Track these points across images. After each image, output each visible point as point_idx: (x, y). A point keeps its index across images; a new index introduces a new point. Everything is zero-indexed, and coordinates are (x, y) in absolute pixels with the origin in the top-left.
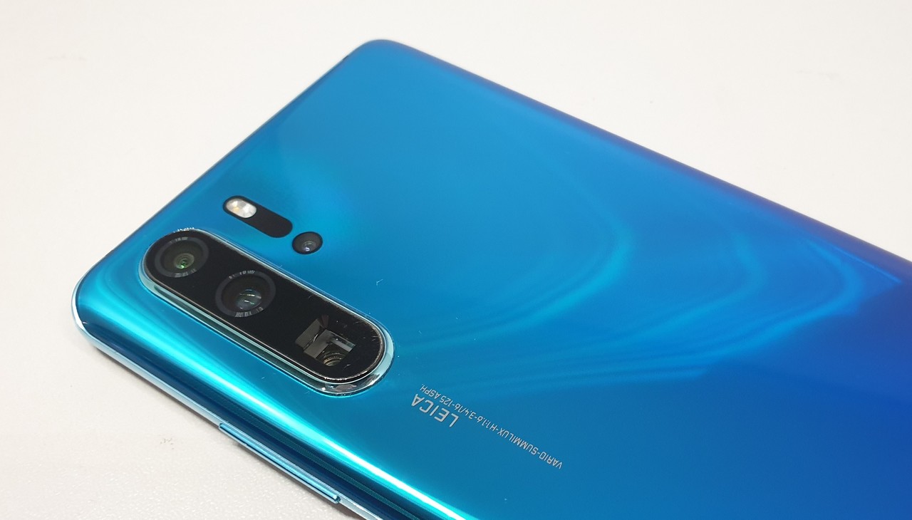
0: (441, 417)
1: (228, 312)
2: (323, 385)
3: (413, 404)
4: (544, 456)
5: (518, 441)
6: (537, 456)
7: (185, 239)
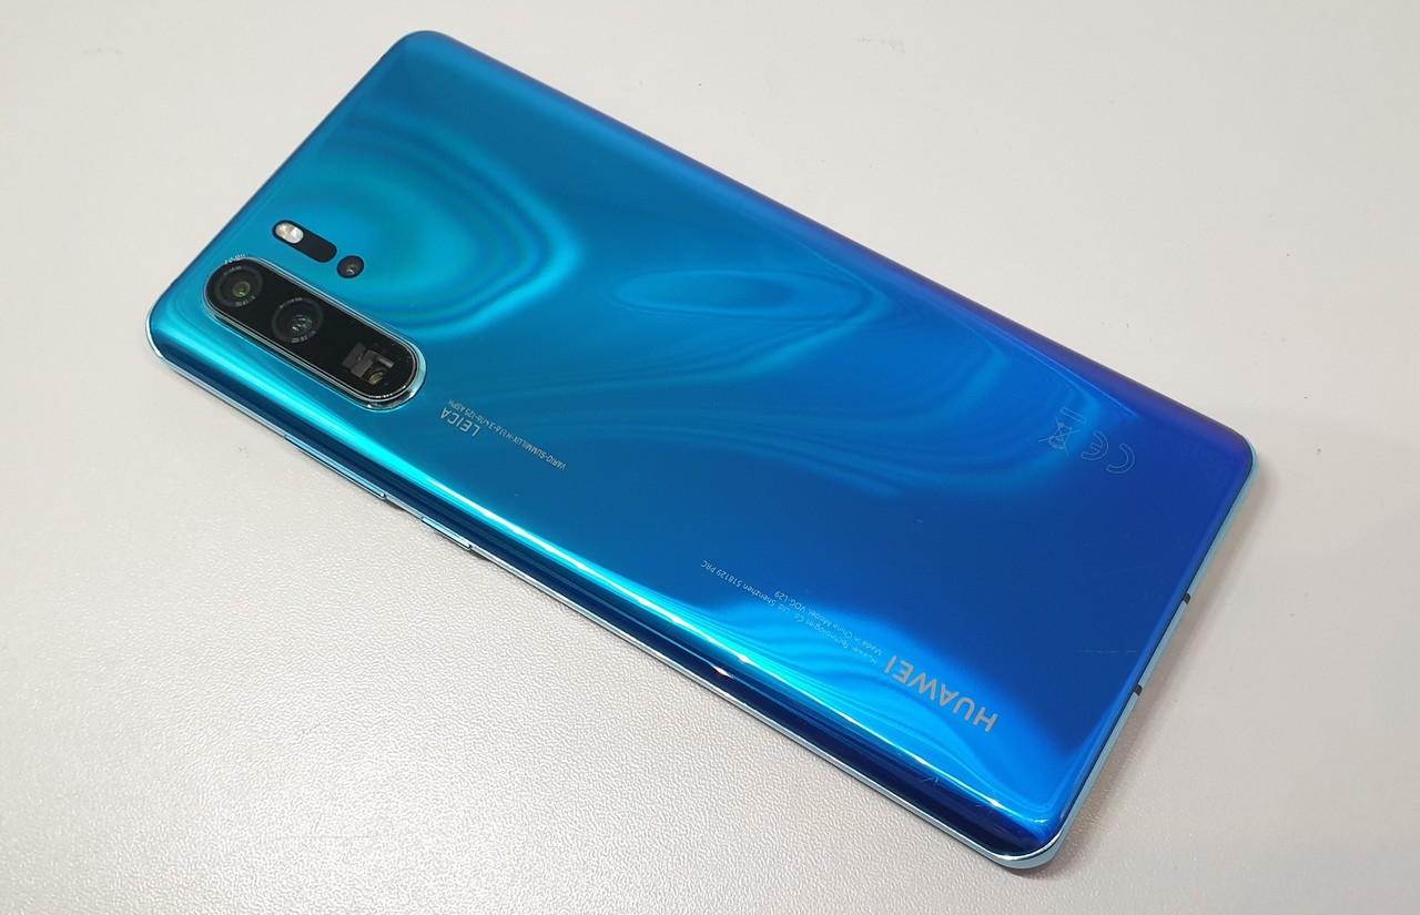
0: (465, 428)
1: (284, 339)
2: (368, 403)
3: (443, 417)
4: (551, 460)
5: (529, 447)
6: (545, 459)
7: (239, 268)
